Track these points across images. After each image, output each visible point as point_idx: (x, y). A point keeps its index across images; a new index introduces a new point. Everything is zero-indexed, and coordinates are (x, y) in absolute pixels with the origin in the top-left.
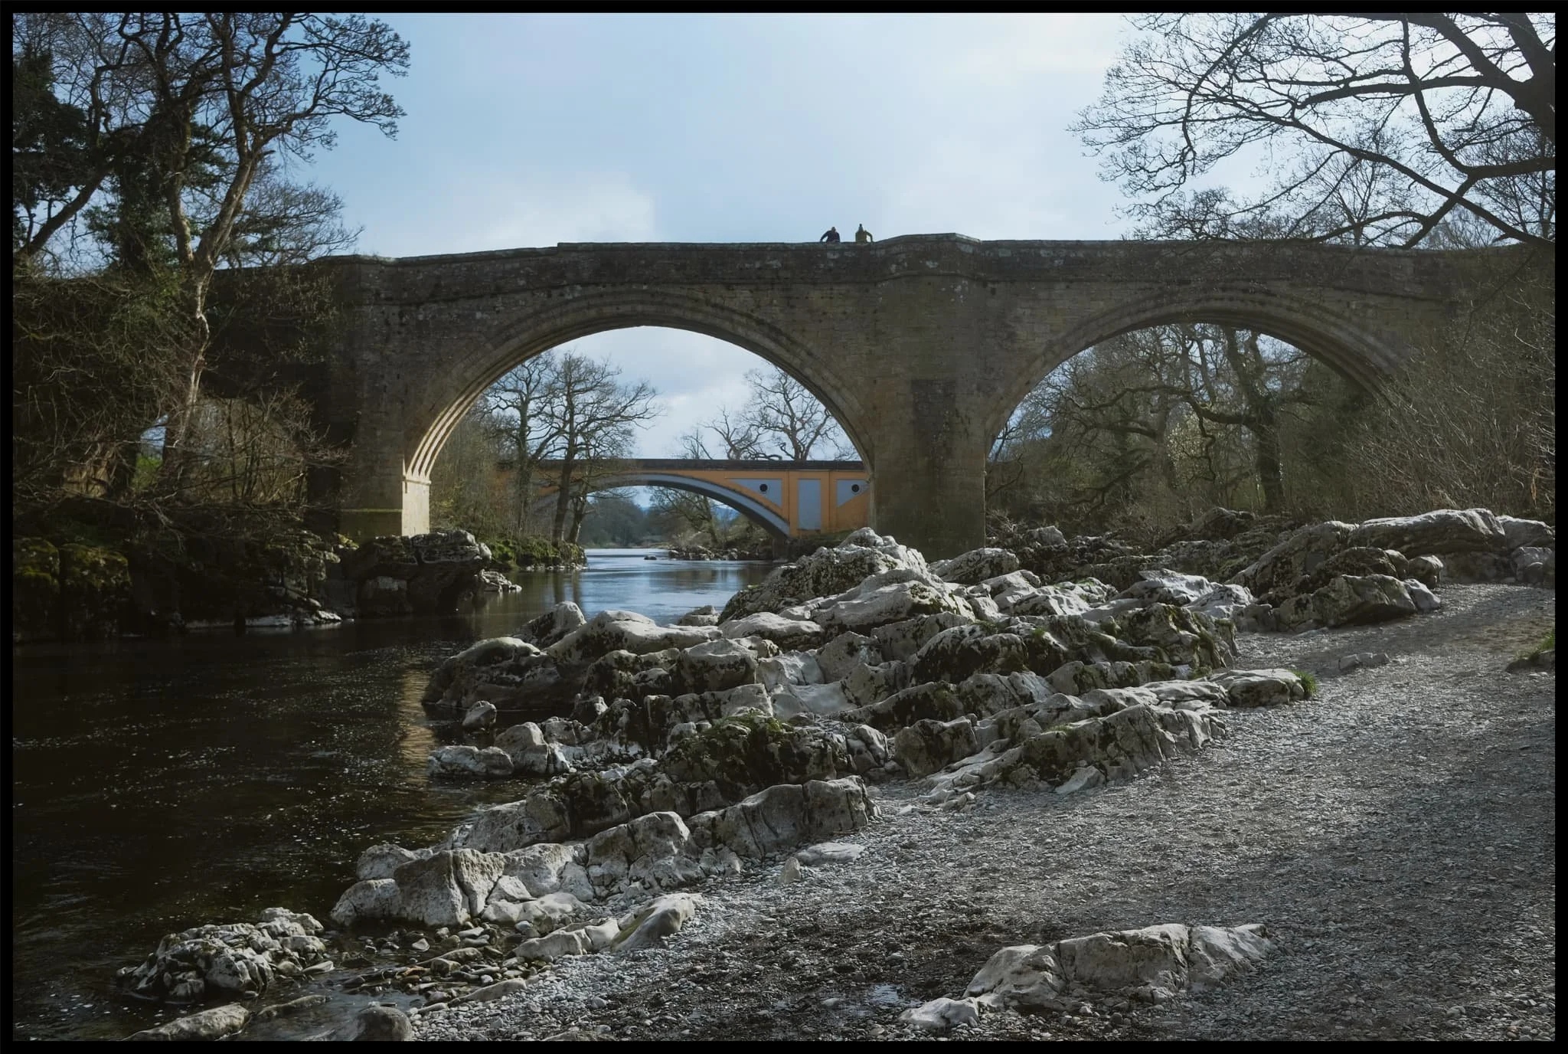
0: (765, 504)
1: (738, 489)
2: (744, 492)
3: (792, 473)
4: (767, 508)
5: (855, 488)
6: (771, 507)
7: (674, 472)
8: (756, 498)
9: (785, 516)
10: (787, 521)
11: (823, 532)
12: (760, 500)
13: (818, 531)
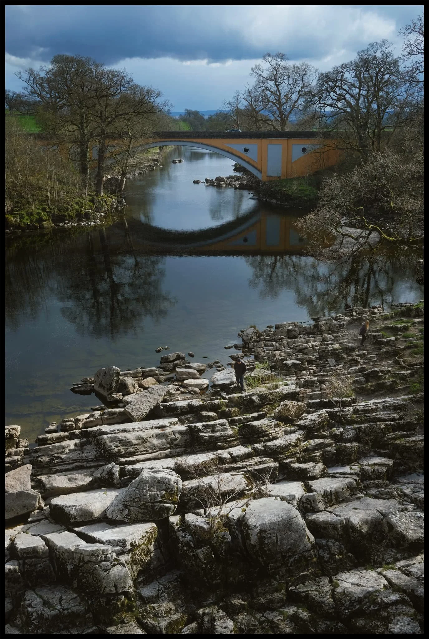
0: (247, 160)
1: (230, 151)
2: (234, 153)
3: (264, 140)
4: (248, 163)
5: (304, 150)
6: (251, 162)
7: (191, 140)
8: (241, 156)
9: (259, 167)
10: (260, 171)
11: (282, 178)
12: (244, 158)
13: (279, 177)
